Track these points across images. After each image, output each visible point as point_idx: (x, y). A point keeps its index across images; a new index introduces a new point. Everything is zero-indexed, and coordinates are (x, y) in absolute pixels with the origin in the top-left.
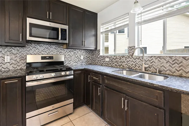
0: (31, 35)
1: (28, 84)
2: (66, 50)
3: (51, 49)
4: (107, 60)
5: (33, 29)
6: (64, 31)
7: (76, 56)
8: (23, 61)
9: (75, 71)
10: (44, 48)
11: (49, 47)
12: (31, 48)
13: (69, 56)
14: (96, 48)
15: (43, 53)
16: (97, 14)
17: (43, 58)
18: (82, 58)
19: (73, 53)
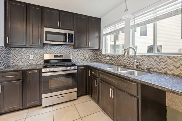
0: (46, 40)
1: (44, 74)
2: (73, 50)
3: (62, 50)
4: (108, 58)
5: (48, 35)
6: (70, 35)
7: (82, 54)
8: (41, 59)
9: (78, 67)
10: (57, 48)
11: (60, 48)
12: (47, 49)
13: (76, 55)
14: (99, 48)
15: (56, 52)
16: (100, 19)
17: (55, 56)
18: (87, 56)
19: (79, 52)
